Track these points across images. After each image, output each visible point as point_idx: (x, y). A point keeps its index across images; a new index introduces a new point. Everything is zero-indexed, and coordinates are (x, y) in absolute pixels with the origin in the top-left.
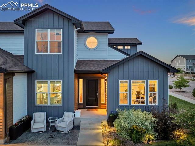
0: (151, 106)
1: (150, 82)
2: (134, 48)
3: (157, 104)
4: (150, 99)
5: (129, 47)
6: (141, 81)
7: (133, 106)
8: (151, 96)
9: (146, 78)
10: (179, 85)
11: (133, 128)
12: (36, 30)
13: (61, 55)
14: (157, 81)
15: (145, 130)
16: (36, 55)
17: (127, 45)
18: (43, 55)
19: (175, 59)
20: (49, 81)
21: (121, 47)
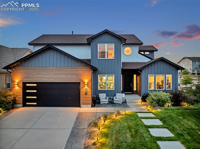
0: (167, 90)
1: (167, 76)
2: (152, 53)
3: (171, 89)
4: (167, 86)
5: (148, 53)
6: (161, 75)
7: (157, 90)
8: (167, 84)
9: (165, 73)
10: (185, 83)
11: (160, 99)
12: (98, 44)
13: (114, 59)
14: (171, 75)
15: (166, 100)
16: (98, 59)
17: (147, 51)
18: (103, 59)
19: (182, 61)
20: (106, 75)
21: (143, 53)
